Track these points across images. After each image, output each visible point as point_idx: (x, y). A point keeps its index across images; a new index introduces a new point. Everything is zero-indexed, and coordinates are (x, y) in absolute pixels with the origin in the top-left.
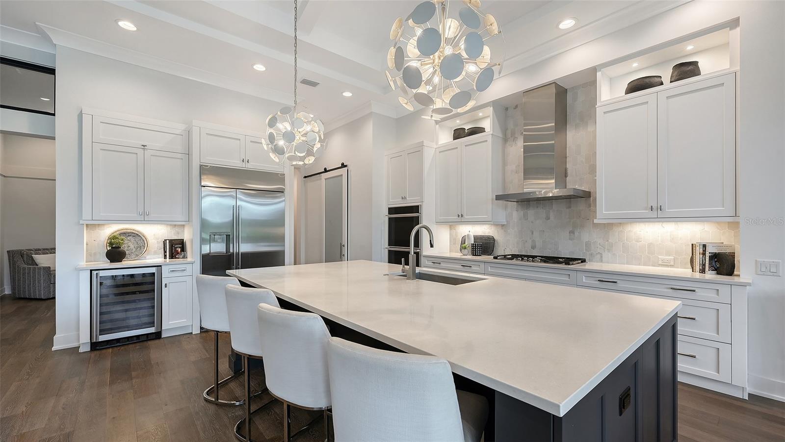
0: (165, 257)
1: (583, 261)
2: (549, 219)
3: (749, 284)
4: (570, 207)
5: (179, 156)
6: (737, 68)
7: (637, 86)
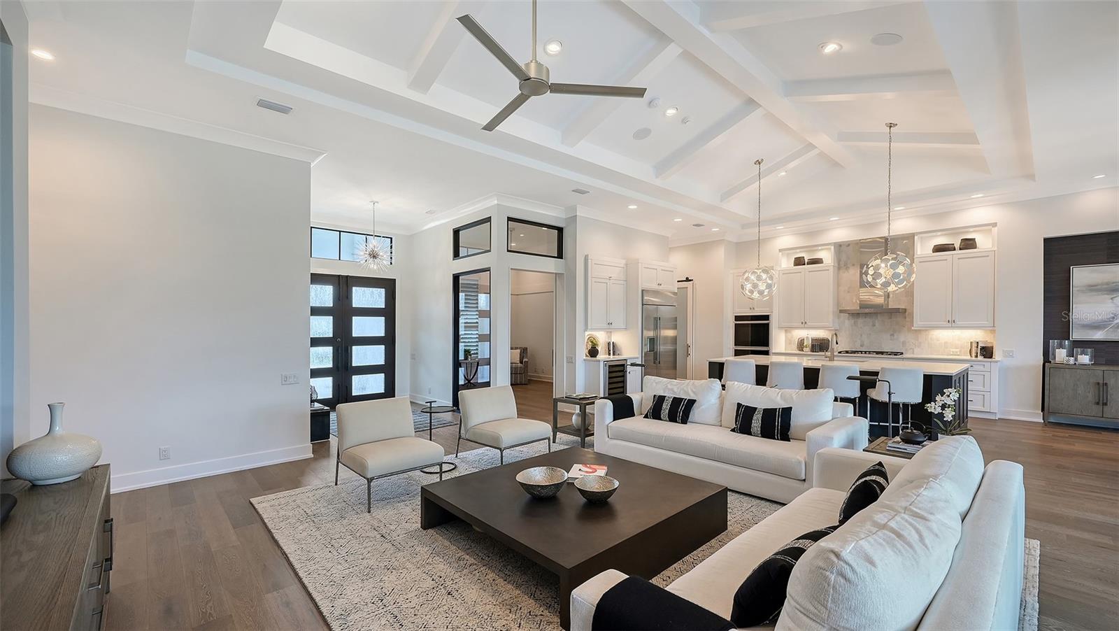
0: (609, 354)
1: (902, 354)
2: (875, 325)
3: (999, 361)
4: (891, 318)
5: (622, 282)
6: (996, 249)
7: (939, 249)
